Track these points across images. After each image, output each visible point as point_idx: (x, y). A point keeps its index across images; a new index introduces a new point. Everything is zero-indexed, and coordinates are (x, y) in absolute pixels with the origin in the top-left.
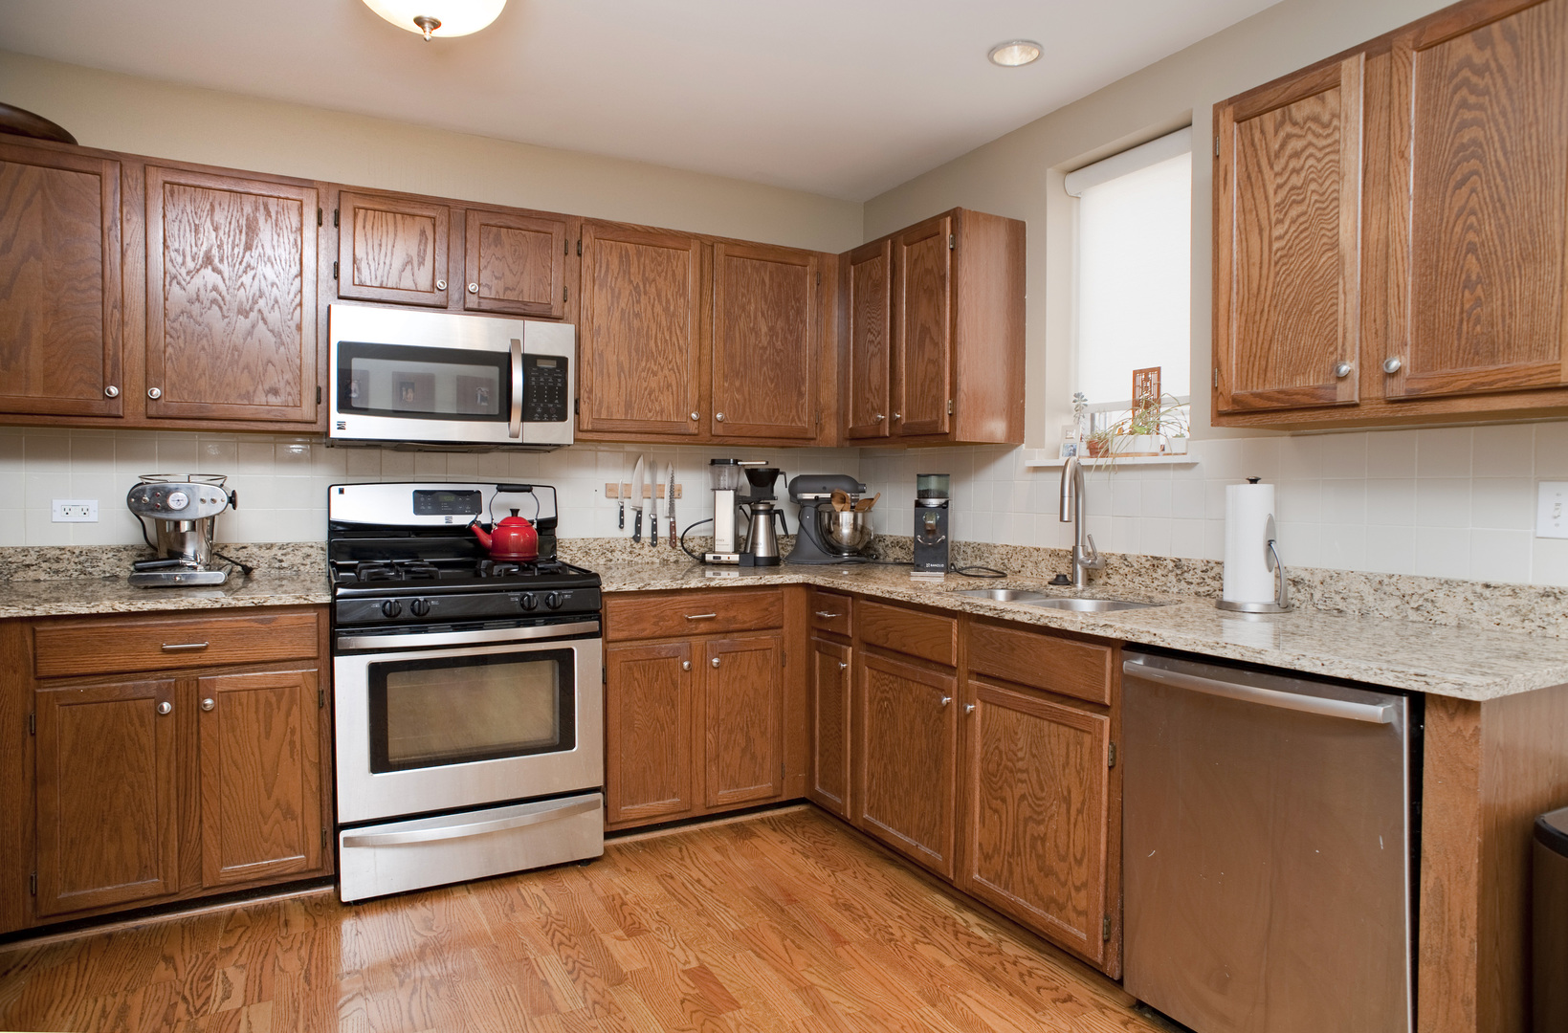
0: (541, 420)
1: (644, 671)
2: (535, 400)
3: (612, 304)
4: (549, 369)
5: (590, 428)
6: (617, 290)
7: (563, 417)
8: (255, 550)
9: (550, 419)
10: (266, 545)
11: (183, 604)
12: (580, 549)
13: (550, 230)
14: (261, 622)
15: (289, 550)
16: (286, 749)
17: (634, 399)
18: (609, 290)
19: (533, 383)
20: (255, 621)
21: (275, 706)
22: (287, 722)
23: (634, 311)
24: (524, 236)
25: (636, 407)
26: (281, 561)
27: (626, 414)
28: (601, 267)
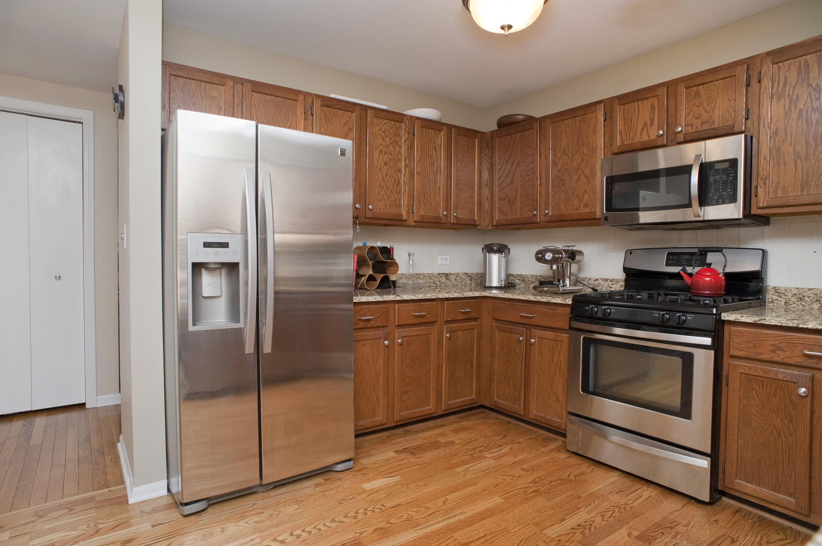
0: (717, 203)
1: (763, 385)
2: (713, 191)
3: (790, 109)
4: (724, 170)
5: (765, 205)
6: (794, 97)
7: (733, 199)
8: (601, 281)
9: (724, 203)
10: (605, 279)
11: (527, 297)
12: (794, 295)
13: (734, 74)
14: (552, 309)
15: (614, 282)
16: (558, 369)
17: (810, 178)
18: (787, 99)
19: (712, 181)
20: (550, 309)
21: (555, 348)
22: (559, 357)
23: (812, 106)
24: (715, 85)
25: (813, 184)
26: (611, 287)
27: (802, 190)
28: (779, 83)
